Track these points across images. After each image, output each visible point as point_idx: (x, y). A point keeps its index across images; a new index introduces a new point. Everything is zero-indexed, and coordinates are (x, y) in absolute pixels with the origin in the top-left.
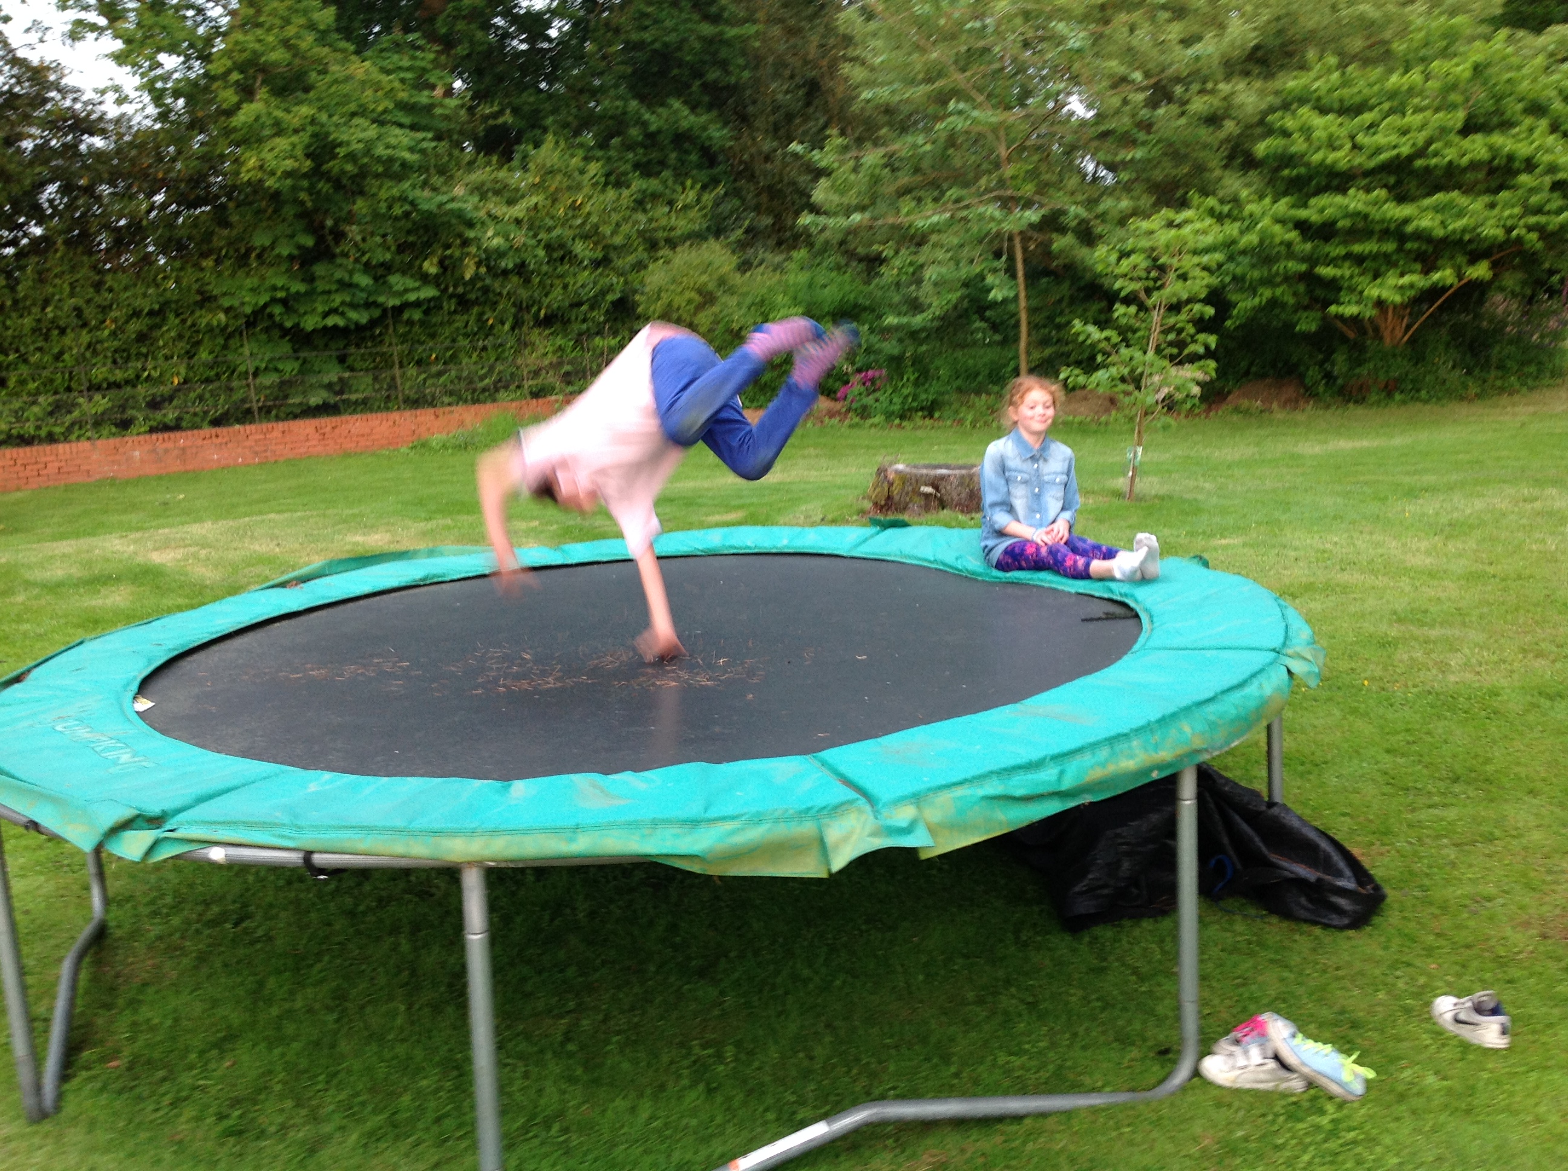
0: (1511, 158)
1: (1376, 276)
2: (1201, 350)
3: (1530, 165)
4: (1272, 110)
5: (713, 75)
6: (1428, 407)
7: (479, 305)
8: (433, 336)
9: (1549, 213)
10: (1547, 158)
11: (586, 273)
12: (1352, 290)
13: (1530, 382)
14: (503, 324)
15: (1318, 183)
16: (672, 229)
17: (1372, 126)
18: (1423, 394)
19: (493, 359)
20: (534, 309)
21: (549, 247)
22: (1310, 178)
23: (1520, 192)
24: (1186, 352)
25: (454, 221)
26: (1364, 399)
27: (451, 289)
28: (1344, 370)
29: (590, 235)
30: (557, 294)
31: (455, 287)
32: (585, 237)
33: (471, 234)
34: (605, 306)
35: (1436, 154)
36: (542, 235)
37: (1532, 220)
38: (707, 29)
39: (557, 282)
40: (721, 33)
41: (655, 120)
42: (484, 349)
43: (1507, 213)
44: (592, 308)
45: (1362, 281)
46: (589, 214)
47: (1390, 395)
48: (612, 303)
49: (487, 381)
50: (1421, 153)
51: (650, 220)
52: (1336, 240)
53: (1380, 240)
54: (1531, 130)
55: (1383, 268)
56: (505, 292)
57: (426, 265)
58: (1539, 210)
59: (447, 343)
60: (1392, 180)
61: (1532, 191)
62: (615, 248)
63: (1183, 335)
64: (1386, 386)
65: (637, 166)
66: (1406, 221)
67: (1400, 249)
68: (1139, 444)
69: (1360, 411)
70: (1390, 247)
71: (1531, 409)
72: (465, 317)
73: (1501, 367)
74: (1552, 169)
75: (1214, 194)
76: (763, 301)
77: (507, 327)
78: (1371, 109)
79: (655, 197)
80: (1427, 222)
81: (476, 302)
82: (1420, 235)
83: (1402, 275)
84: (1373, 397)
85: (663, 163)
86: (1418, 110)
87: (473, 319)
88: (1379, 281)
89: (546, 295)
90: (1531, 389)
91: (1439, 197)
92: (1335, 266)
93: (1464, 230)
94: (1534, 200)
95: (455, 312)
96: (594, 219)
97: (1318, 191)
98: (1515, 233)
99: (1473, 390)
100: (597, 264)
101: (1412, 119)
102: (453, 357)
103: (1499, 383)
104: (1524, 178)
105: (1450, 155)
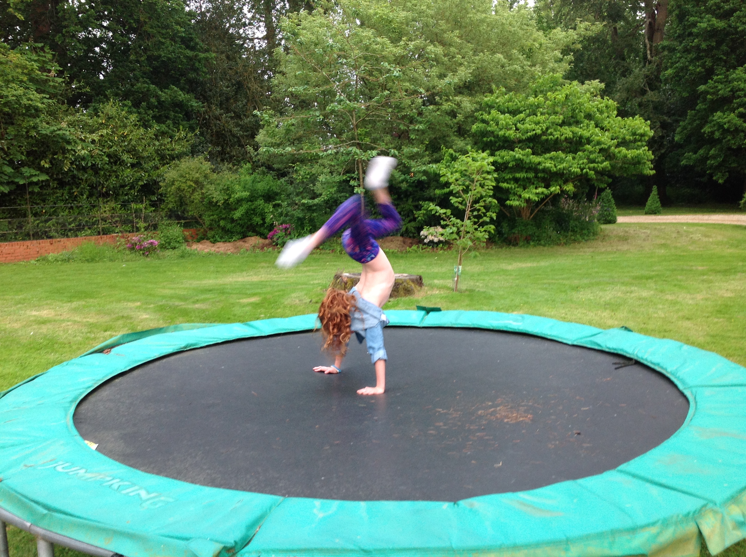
0: (581, 137)
1: (524, 189)
2: (488, 220)
3: (589, 141)
4: (477, 110)
5: (192, 75)
6: (546, 248)
7: (69, 184)
8: (44, 201)
9: (598, 162)
10: (597, 138)
11: (129, 170)
12: (515, 194)
13: (586, 238)
14: (82, 195)
15: (499, 145)
16: (173, 150)
17: (524, 120)
18: (542, 242)
19: (76, 214)
20: (99, 188)
21: (109, 156)
22: (496, 142)
23: (586, 153)
24: (481, 220)
25: (60, 140)
26: (517, 244)
27: (55, 176)
28: (507, 230)
29: (132, 151)
30: (113, 180)
31: (57, 175)
32: (128, 152)
33: (69, 148)
34: (138, 188)
35: (551, 134)
36: (106, 150)
37: (592, 165)
38: (189, 53)
39: (113, 174)
40: (196, 56)
41: (164, 95)
42: (72, 208)
43: (581, 162)
44: (130, 189)
45: (519, 190)
46: (131, 139)
47: (528, 243)
48: (141, 186)
49: (73, 225)
50: (544, 133)
51: (161, 145)
52: (507, 171)
53: (526, 172)
54: (588, 126)
55: (528, 185)
56: (84, 178)
57: (42, 163)
58: (593, 161)
59: (51, 204)
60: (531, 145)
61: (591, 152)
62: (143, 158)
63: (480, 213)
64: (526, 238)
65: (154, 117)
66: (539, 163)
67: (536, 177)
68: (460, 264)
69: (517, 249)
70: (531, 175)
71: (591, 250)
72: (62, 191)
73: (573, 231)
74: (599, 143)
75: (451, 147)
76: (228, 189)
77: (85, 197)
78: (521, 112)
79: (163, 134)
80: (548, 164)
81: (68, 183)
82: (545, 170)
83: (536, 188)
84: (521, 243)
85: (167, 118)
86: (542, 114)
87: (66, 192)
88: (526, 190)
89: (106, 181)
90: (586, 241)
91: (553, 153)
92: (508, 183)
93: (564, 169)
94: (592, 156)
95: (56, 188)
96: (133, 143)
97: (500, 148)
98: (585, 171)
99: (563, 241)
100: (133, 166)
101: (540, 118)
102: (55, 211)
103: (573, 237)
104: (588, 146)
105: (557, 135)
